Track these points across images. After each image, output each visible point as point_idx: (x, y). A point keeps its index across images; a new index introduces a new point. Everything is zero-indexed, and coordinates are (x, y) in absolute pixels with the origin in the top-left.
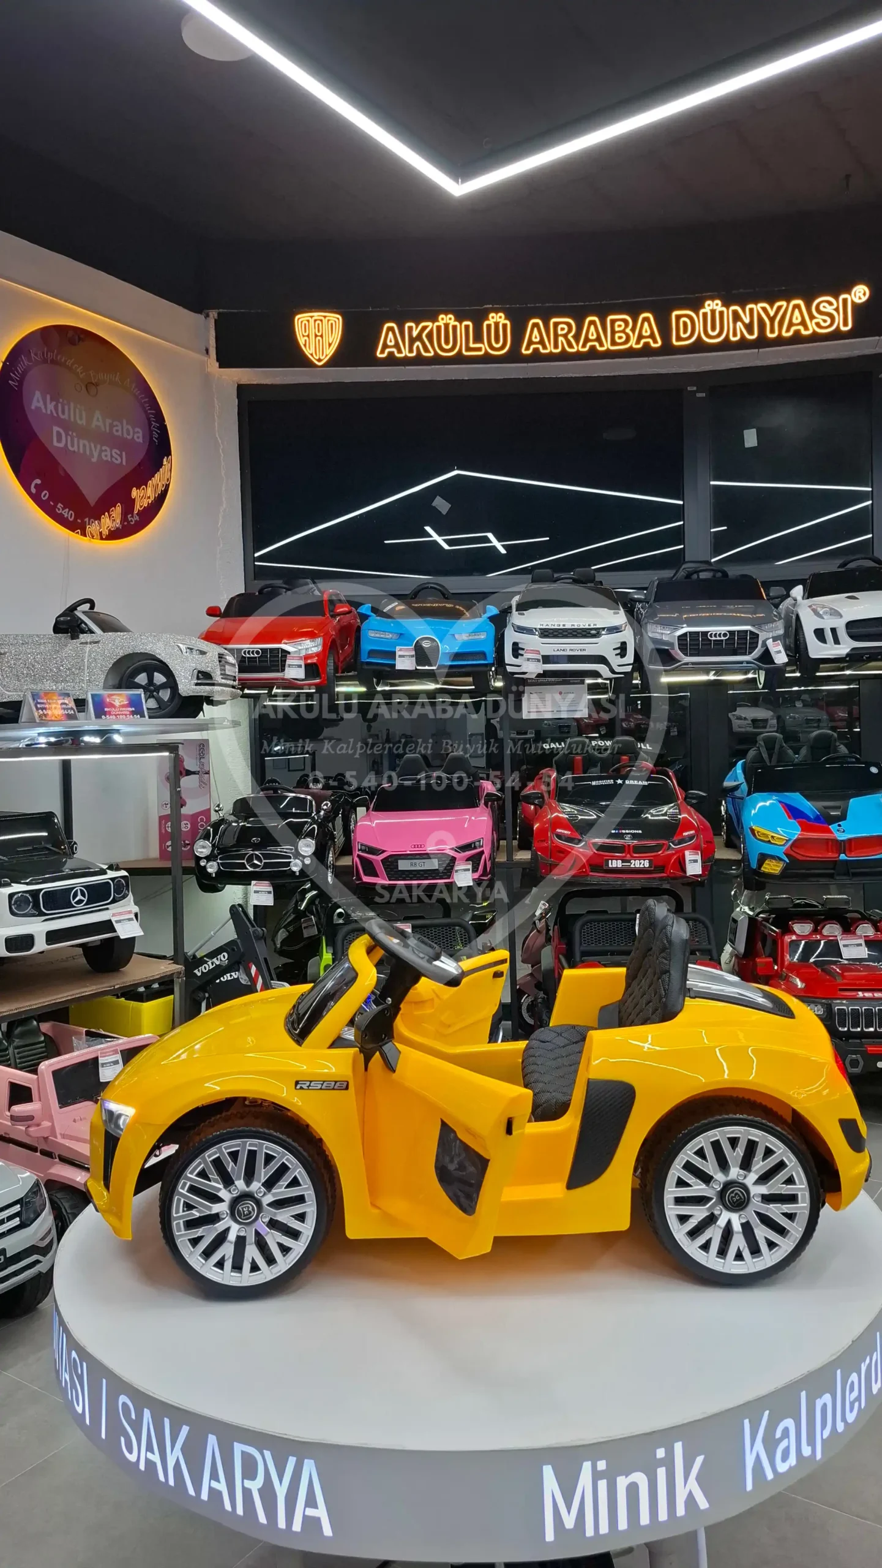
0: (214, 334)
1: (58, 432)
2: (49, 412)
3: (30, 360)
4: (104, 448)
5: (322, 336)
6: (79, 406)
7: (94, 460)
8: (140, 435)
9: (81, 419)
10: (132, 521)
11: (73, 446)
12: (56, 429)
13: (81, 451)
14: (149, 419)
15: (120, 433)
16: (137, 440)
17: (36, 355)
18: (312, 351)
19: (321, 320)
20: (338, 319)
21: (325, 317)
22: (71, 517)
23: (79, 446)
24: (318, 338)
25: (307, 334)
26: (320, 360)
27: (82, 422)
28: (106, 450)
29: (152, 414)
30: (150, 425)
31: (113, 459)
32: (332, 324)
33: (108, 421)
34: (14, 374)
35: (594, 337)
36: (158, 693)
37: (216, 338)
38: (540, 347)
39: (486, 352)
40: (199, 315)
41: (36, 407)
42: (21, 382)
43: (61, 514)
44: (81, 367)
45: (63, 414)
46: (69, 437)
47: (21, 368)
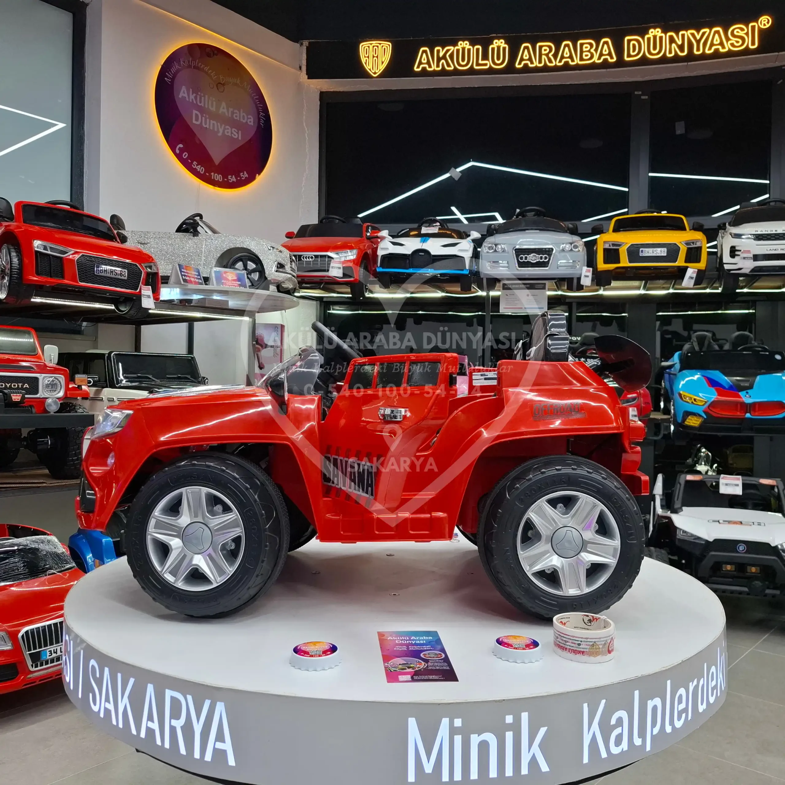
0: (306, 56)
1: (196, 115)
2: (191, 101)
3: (180, 65)
4: (227, 127)
5: (377, 57)
6: (211, 98)
7: (220, 134)
8: (252, 120)
9: (212, 106)
10: (243, 177)
11: (206, 124)
12: (195, 112)
13: (211, 128)
14: (258, 109)
15: (238, 118)
16: (249, 123)
17: (184, 62)
18: (370, 67)
19: (378, 46)
20: (389, 45)
21: (380, 44)
22: (202, 171)
23: (210, 124)
24: (375, 58)
25: (367, 56)
26: (375, 73)
27: (213, 109)
28: (228, 129)
29: (260, 107)
30: (259, 114)
31: (232, 135)
32: (385, 49)
33: (231, 110)
34: (169, 74)
35: (568, 55)
36: (251, 275)
37: (307, 59)
38: (528, 62)
39: (490, 65)
40: (296, 44)
41: (182, 96)
42: (173, 79)
43: (196, 168)
44: (214, 72)
45: (200, 103)
46: (203, 118)
47: (173, 70)
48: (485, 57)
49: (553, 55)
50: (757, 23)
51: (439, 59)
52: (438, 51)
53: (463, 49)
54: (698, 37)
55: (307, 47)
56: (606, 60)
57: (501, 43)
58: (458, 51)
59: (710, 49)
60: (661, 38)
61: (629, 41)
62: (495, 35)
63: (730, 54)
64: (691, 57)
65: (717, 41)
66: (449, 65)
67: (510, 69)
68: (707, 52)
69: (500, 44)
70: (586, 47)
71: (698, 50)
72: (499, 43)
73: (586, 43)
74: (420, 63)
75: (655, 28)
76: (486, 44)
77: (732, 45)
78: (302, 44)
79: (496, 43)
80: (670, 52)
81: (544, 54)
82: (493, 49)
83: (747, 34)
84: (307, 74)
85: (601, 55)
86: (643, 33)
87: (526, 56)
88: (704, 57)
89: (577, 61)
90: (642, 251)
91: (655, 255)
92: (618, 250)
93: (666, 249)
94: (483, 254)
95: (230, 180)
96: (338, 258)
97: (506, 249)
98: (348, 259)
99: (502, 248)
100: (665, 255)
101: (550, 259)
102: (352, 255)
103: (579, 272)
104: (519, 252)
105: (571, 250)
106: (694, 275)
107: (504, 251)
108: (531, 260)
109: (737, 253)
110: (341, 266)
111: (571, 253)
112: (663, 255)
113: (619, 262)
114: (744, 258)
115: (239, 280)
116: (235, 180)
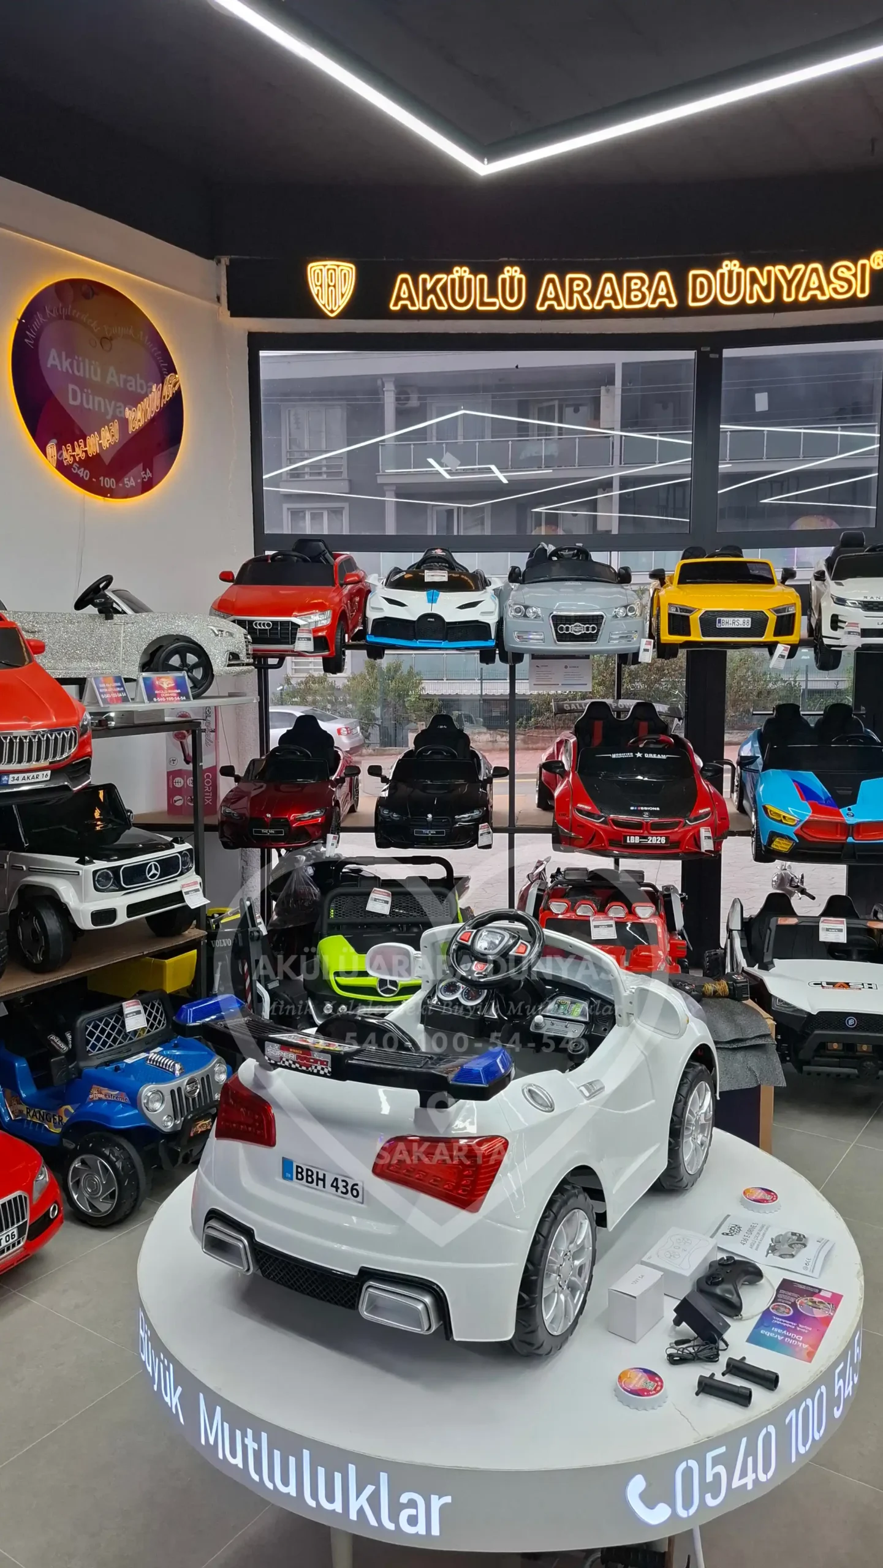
0: (225, 280)
1: (74, 392)
2: (64, 370)
3: (44, 317)
4: (119, 404)
5: (334, 286)
6: (93, 362)
9: (96, 374)
10: (145, 478)
11: (88, 403)
12: (71, 387)
13: (97, 409)
14: (161, 372)
15: (133, 389)
17: (52, 311)
18: (325, 301)
19: (334, 270)
20: (352, 269)
21: (338, 266)
22: (86, 476)
23: (94, 403)
24: (331, 288)
25: (319, 284)
26: (332, 311)
27: (97, 379)
28: (120, 407)
29: (164, 367)
30: (163, 378)
32: (345, 274)
33: (123, 377)
34: (31, 333)
35: (610, 295)
36: (192, 673)
37: (227, 285)
38: (554, 303)
39: (500, 307)
40: (211, 261)
41: (52, 365)
42: (37, 340)
43: (77, 473)
44: (95, 322)
45: (79, 371)
46: (84, 395)
47: (36, 325)
48: (493, 293)
49: (588, 294)
50: (869, 260)
51: (426, 294)
52: (424, 281)
53: (461, 279)
54: (789, 276)
55: (227, 266)
56: (662, 304)
57: (516, 271)
58: (453, 281)
59: (805, 295)
60: (739, 274)
61: (695, 277)
62: (506, 259)
63: (832, 304)
64: (778, 306)
65: (814, 283)
66: (440, 303)
67: (528, 312)
68: (801, 299)
69: (514, 274)
70: (636, 284)
71: (789, 295)
72: (512, 273)
73: (636, 277)
74: (399, 298)
75: (731, 261)
76: (494, 272)
77: (835, 290)
78: (219, 262)
79: (508, 271)
80: (751, 297)
81: (577, 292)
82: (504, 280)
83: (855, 275)
84: (229, 309)
85: (656, 296)
86: (714, 266)
87: (551, 293)
88: (796, 306)
89: (623, 304)
90: (720, 621)
91: (736, 627)
92: (688, 617)
93: (750, 619)
94: (508, 620)
95: (127, 484)
96: (305, 625)
97: (539, 613)
98: (319, 625)
99: (534, 613)
100: (749, 626)
101: (598, 630)
102: (324, 620)
103: (638, 646)
104: (558, 620)
105: (627, 615)
106: (786, 654)
107: (537, 617)
108: (576, 632)
109: (840, 624)
110: (311, 636)
111: (628, 621)
112: (746, 626)
113: (689, 634)
114: (849, 633)
115: (179, 685)
116: (134, 484)
